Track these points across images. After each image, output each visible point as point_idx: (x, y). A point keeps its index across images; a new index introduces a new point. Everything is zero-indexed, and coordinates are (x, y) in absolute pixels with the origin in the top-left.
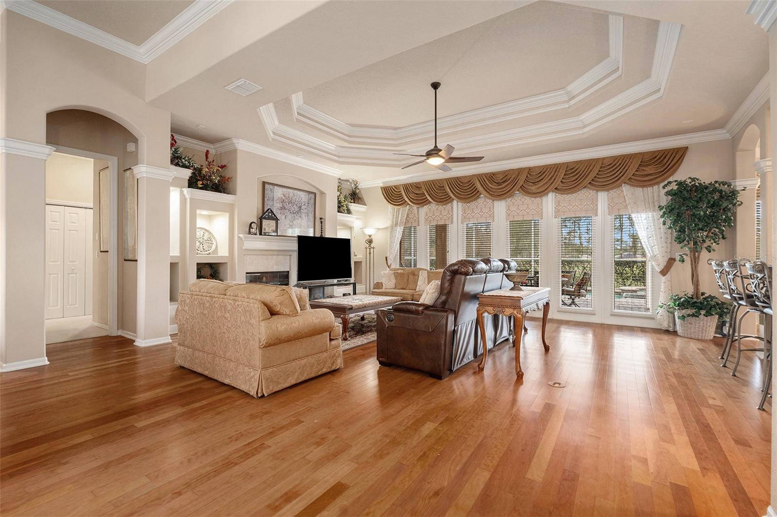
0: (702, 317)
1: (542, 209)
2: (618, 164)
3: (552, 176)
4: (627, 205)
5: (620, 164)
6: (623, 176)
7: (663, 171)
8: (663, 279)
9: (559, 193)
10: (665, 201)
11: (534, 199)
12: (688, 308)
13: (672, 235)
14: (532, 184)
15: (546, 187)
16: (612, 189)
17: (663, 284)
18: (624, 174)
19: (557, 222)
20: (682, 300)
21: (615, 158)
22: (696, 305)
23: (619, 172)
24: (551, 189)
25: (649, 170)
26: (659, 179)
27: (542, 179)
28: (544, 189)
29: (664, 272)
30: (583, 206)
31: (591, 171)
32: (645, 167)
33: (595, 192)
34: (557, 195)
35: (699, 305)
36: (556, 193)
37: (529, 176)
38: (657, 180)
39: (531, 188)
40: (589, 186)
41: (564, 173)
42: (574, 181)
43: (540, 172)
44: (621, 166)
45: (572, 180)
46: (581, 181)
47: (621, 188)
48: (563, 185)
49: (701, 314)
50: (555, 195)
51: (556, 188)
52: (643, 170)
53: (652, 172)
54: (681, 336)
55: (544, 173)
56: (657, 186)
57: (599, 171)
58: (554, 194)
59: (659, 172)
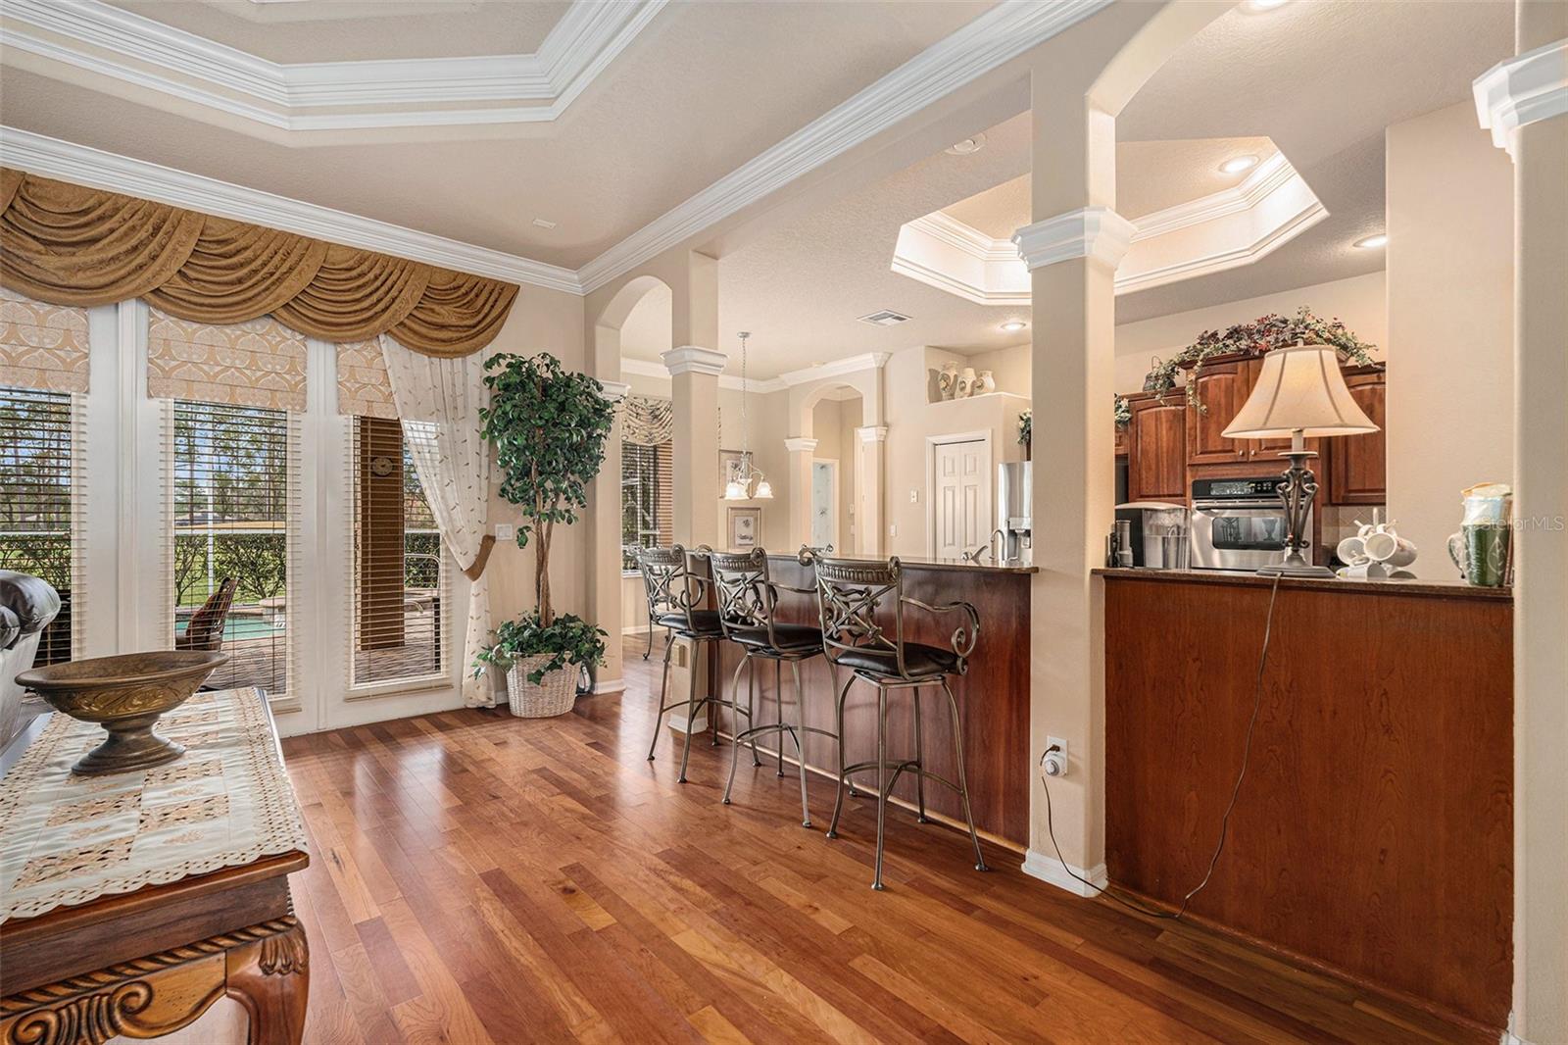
0: (566, 665)
1: (86, 356)
2: (371, 275)
3: (142, 244)
4: (391, 394)
5: (376, 278)
6: (384, 310)
7: (474, 326)
8: (474, 587)
9: (167, 312)
10: (479, 397)
11: (48, 307)
12: (539, 652)
13: (489, 482)
14: (41, 248)
15: (112, 277)
16: (352, 340)
17: (473, 599)
18: (387, 308)
19: (154, 413)
20: (527, 633)
21: (364, 258)
22: (554, 640)
23: (375, 298)
24: (137, 289)
25: (447, 314)
26: (467, 345)
27: (94, 241)
28: (103, 280)
29: (474, 572)
30: (259, 374)
31: (291, 269)
32: (438, 304)
33: (300, 337)
34: (160, 315)
35: (559, 640)
36: (156, 306)
37: (19, 205)
38: (459, 347)
39: (39, 260)
40: (284, 314)
41: (193, 246)
42: (231, 283)
43: (85, 212)
44: (378, 283)
45: (225, 279)
46: (256, 291)
47: (374, 343)
48: (185, 286)
49: (564, 660)
50: (151, 315)
51: (157, 292)
52: (433, 311)
53: (454, 321)
54: (521, 719)
55: (101, 219)
56: (460, 359)
57: (316, 278)
58: (143, 310)
59: (466, 326)
